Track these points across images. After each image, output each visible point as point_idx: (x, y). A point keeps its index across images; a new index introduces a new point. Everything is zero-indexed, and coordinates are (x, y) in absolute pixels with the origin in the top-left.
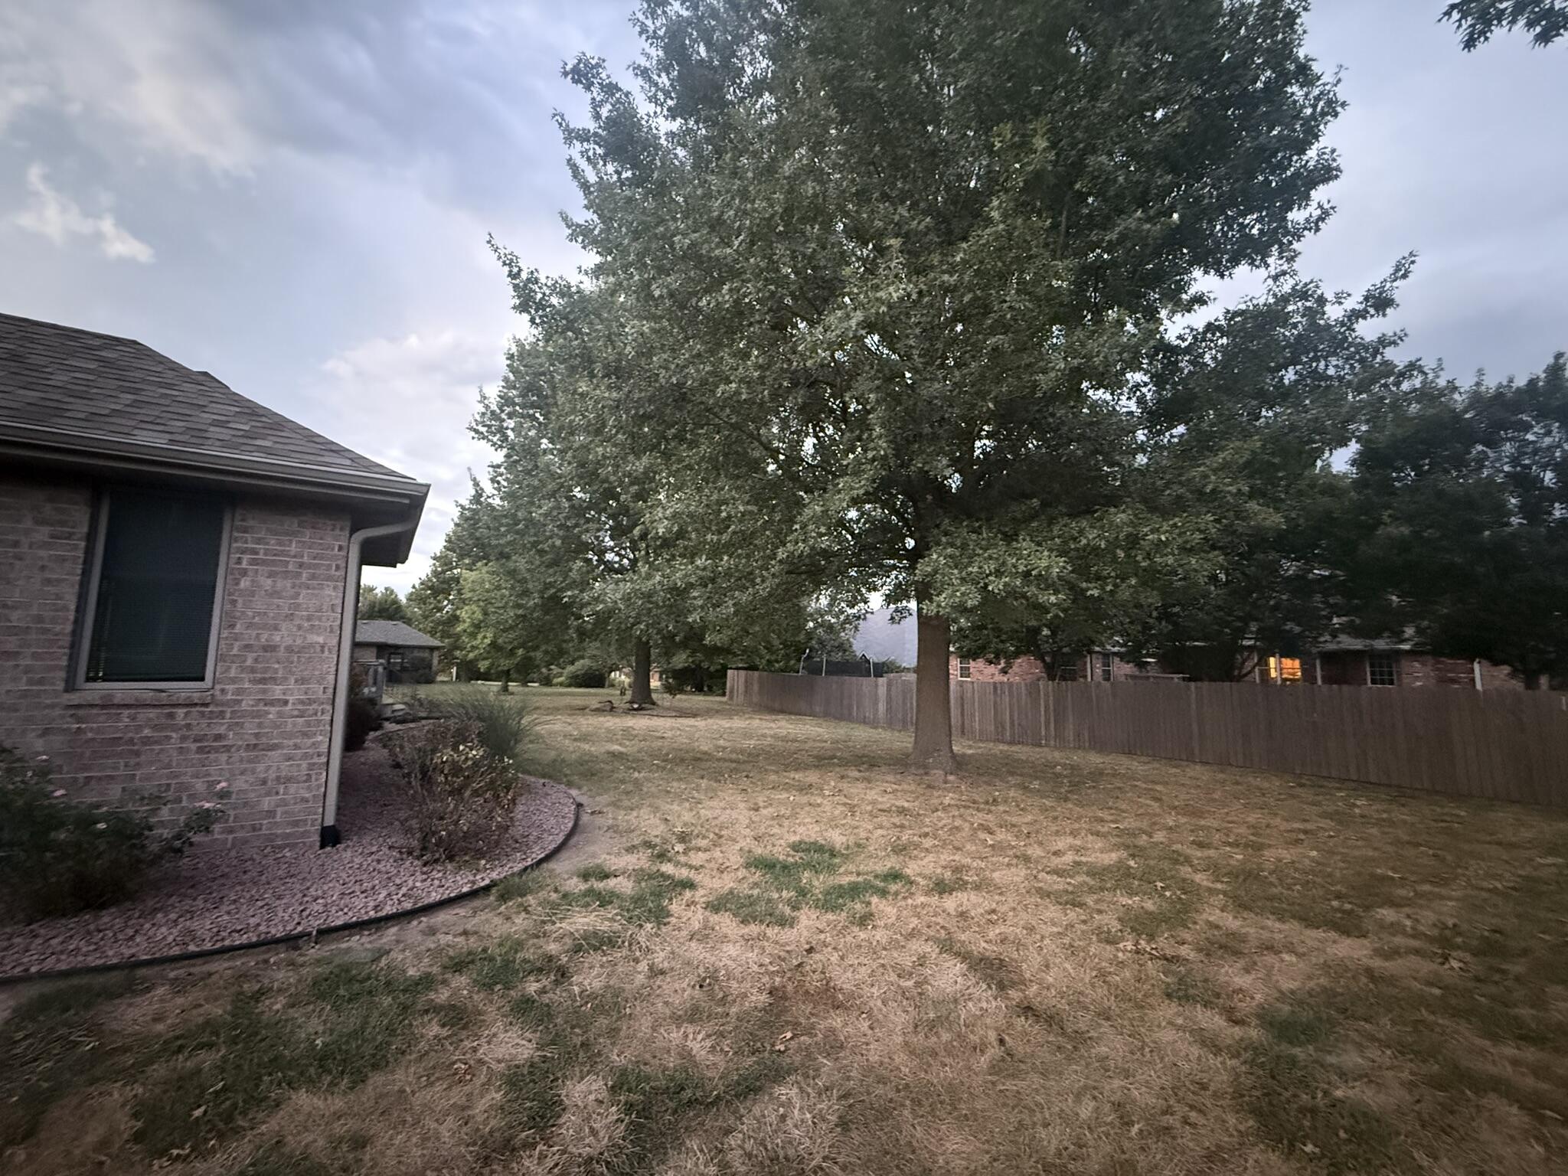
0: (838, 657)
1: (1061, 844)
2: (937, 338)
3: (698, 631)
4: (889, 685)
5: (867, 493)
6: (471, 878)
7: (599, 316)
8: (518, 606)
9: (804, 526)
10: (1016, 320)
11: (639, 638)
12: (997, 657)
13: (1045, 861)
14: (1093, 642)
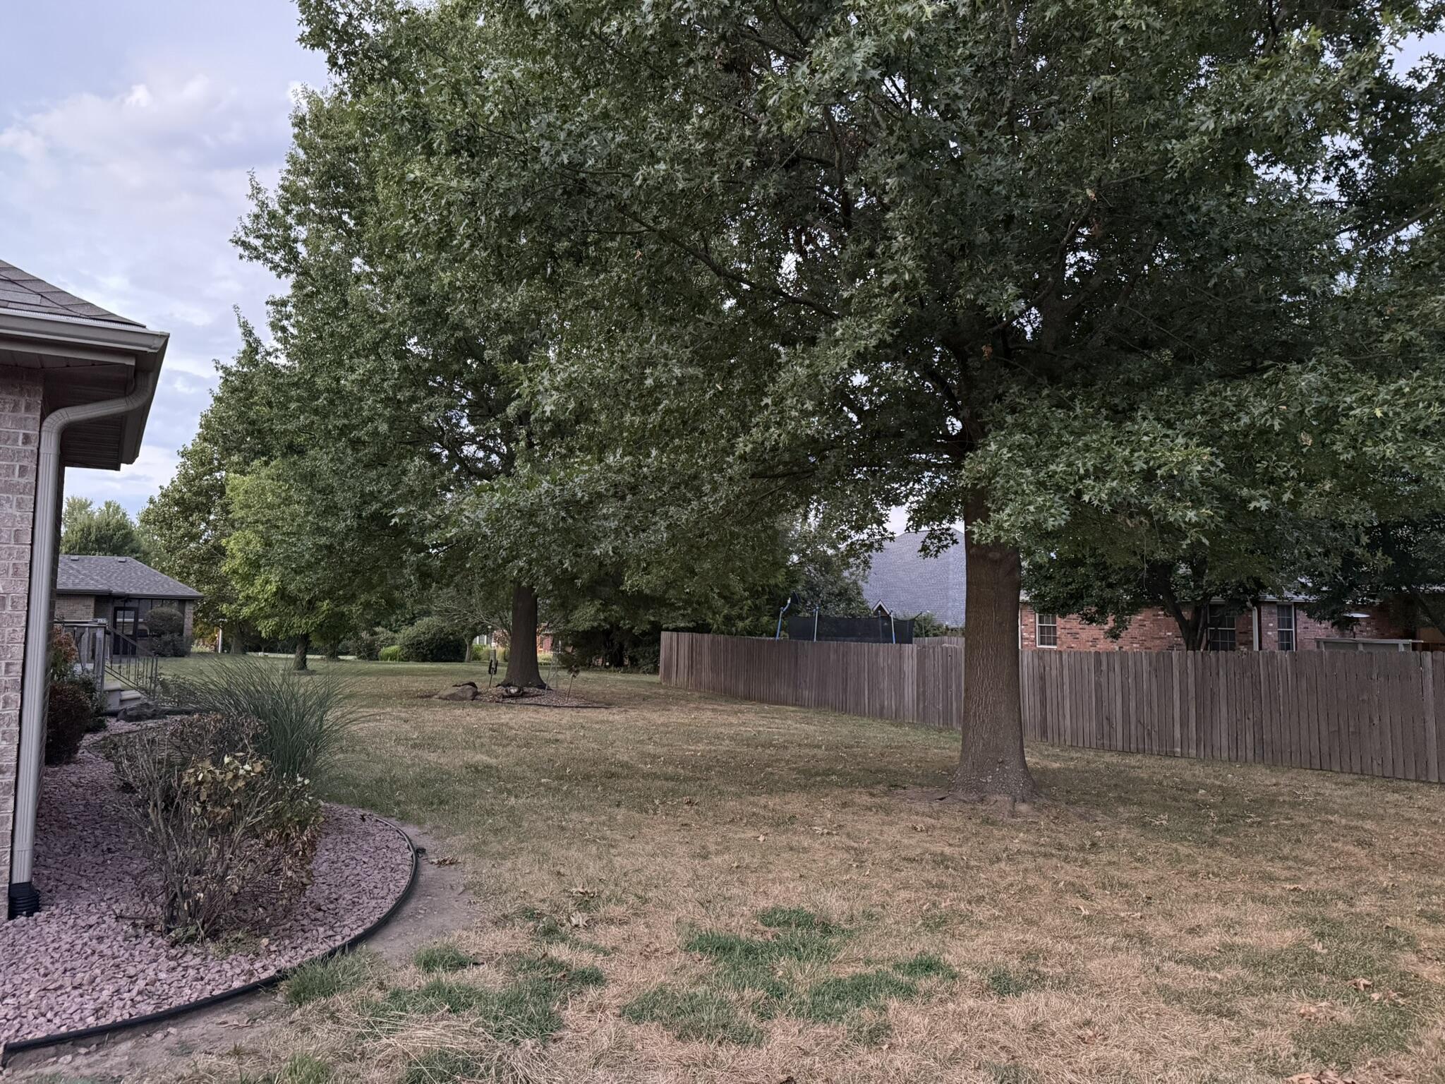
0: (838, 610)
1: (1203, 915)
2: (1002, 81)
3: (611, 570)
4: (922, 656)
5: (882, 344)
6: (247, 967)
7: (441, 52)
8: (319, 531)
9: (779, 401)
10: (1133, 49)
11: (516, 581)
12: (1102, 611)
13: (1174, 942)
14: (1261, 586)
